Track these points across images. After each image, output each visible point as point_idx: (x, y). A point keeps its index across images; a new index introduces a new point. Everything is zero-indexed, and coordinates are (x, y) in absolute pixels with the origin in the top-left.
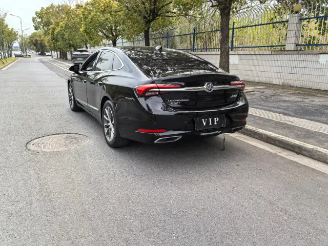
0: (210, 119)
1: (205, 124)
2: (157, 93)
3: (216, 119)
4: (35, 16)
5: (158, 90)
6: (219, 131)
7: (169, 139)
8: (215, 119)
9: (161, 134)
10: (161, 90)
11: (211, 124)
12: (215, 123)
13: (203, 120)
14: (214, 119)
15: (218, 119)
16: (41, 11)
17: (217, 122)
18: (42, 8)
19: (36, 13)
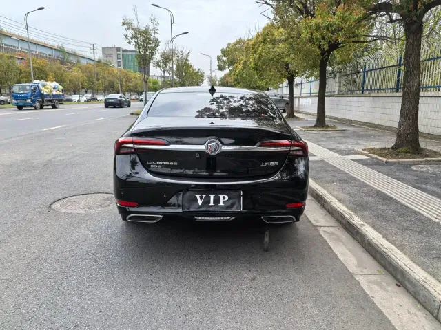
0: (212, 197)
1: (200, 203)
2: (133, 150)
3: (224, 198)
4: (220, 54)
5: (131, 145)
6: (232, 217)
7: (143, 218)
8: (221, 197)
9: (132, 209)
10: (136, 146)
11: (212, 204)
12: (221, 204)
13: (198, 197)
14: (219, 198)
15: (227, 198)
16: (228, 47)
17: (224, 202)
18: (229, 44)
19: (222, 50)
